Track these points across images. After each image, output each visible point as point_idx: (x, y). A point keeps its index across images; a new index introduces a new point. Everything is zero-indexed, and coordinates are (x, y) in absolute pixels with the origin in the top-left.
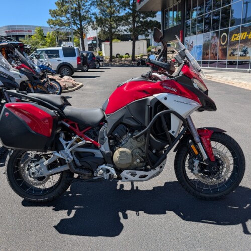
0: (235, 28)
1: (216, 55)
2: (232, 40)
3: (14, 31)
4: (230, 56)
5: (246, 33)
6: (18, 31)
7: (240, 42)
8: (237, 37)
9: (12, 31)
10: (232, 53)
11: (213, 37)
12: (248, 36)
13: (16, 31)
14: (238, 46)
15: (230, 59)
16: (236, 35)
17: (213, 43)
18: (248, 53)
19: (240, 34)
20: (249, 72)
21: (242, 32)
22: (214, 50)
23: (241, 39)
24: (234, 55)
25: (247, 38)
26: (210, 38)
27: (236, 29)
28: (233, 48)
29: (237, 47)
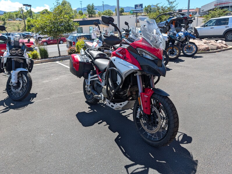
3: (221, 4)
6: (225, 3)
9: (220, 4)
13: (223, 4)
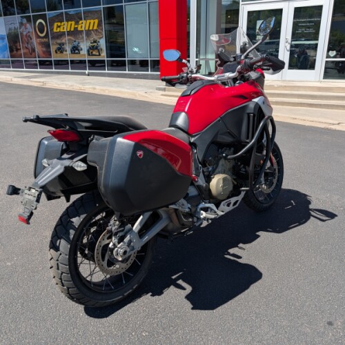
0: (55, 14)
1: (34, 50)
2: (55, 30)
4: (56, 52)
5: (73, 23)
7: (68, 35)
8: (62, 27)
10: (59, 49)
11: (21, 24)
12: (76, 26)
14: (66, 39)
15: (57, 57)
16: (59, 24)
17: (25, 33)
18: (82, 50)
19: (65, 22)
20: (88, 75)
21: (67, 21)
22: (28, 43)
23: (68, 30)
24: (62, 52)
25: (76, 29)
26: (18, 25)
27: (58, 15)
28: (59, 41)
29: (63, 41)
